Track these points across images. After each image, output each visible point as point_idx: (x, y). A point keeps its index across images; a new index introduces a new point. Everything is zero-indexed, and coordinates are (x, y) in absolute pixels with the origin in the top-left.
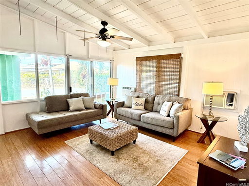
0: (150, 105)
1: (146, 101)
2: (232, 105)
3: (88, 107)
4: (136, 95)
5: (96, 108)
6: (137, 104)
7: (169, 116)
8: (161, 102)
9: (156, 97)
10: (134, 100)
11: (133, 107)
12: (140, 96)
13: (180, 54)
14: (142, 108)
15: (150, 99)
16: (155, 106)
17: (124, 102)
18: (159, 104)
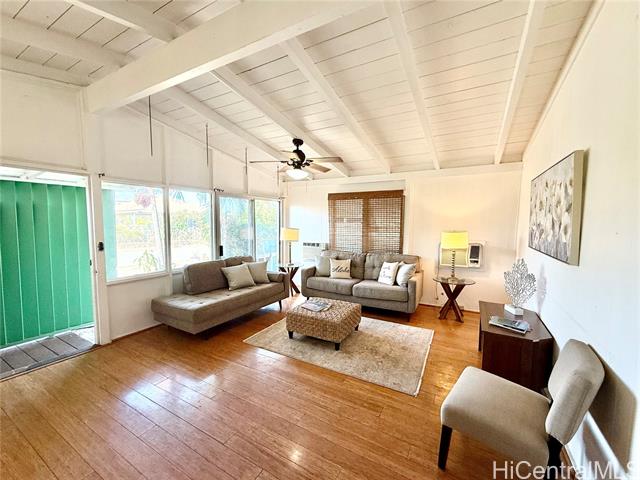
0: (359, 271)
1: (353, 265)
2: (477, 262)
3: (258, 279)
4: (334, 255)
5: (271, 281)
6: (338, 269)
7: (396, 283)
8: (377, 264)
9: (367, 258)
10: (334, 264)
11: (333, 274)
12: (341, 255)
13: (402, 191)
14: (348, 275)
15: (358, 260)
16: (368, 272)
17: (315, 268)
18: (374, 267)
